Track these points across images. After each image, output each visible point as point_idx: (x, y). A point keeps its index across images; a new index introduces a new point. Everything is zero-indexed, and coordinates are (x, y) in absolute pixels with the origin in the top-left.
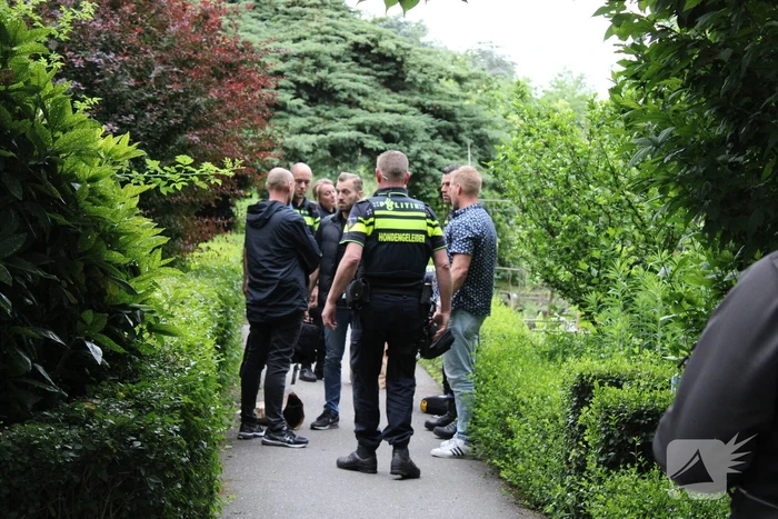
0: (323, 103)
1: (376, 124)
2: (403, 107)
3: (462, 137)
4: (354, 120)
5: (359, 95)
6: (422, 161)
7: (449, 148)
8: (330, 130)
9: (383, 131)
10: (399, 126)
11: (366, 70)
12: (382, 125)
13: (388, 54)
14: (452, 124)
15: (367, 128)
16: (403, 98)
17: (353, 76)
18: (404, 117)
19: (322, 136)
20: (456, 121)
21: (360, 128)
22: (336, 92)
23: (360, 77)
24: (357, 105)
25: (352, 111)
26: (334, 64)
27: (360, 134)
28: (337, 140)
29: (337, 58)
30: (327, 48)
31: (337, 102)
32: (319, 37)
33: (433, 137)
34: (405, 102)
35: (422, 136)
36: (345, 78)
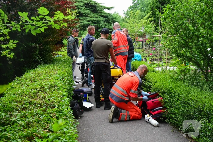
0: (80, 17)
1: (92, 20)
2: (97, 16)
3: (110, 21)
4: (87, 20)
5: (88, 14)
6: (103, 27)
7: (108, 24)
8: (82, 22)
9: (94, 22)
10: (97, 20)
11: (88, 9)
12: (93, 20)
13: (93, 5)
14: (108, 19)
15: (90, 21)
16: (97, 14)
17: (86, 10)
18: (98, 18)
19: (81, 24)
20: (108, 18)
21: (89, 21)
22: (83, 14)
23: (87, 10)
24: (87, 16)
25: (87, 18)
26: (81, 8)
27: (89, 22)
28: (84, 24)
29: (82, 7)
30: (80, 4)
31: (83, 16)
32: (77, 2)
33: (104, 22)
34: (98, 15)
35: (102, 22)
36: (85, 11)
